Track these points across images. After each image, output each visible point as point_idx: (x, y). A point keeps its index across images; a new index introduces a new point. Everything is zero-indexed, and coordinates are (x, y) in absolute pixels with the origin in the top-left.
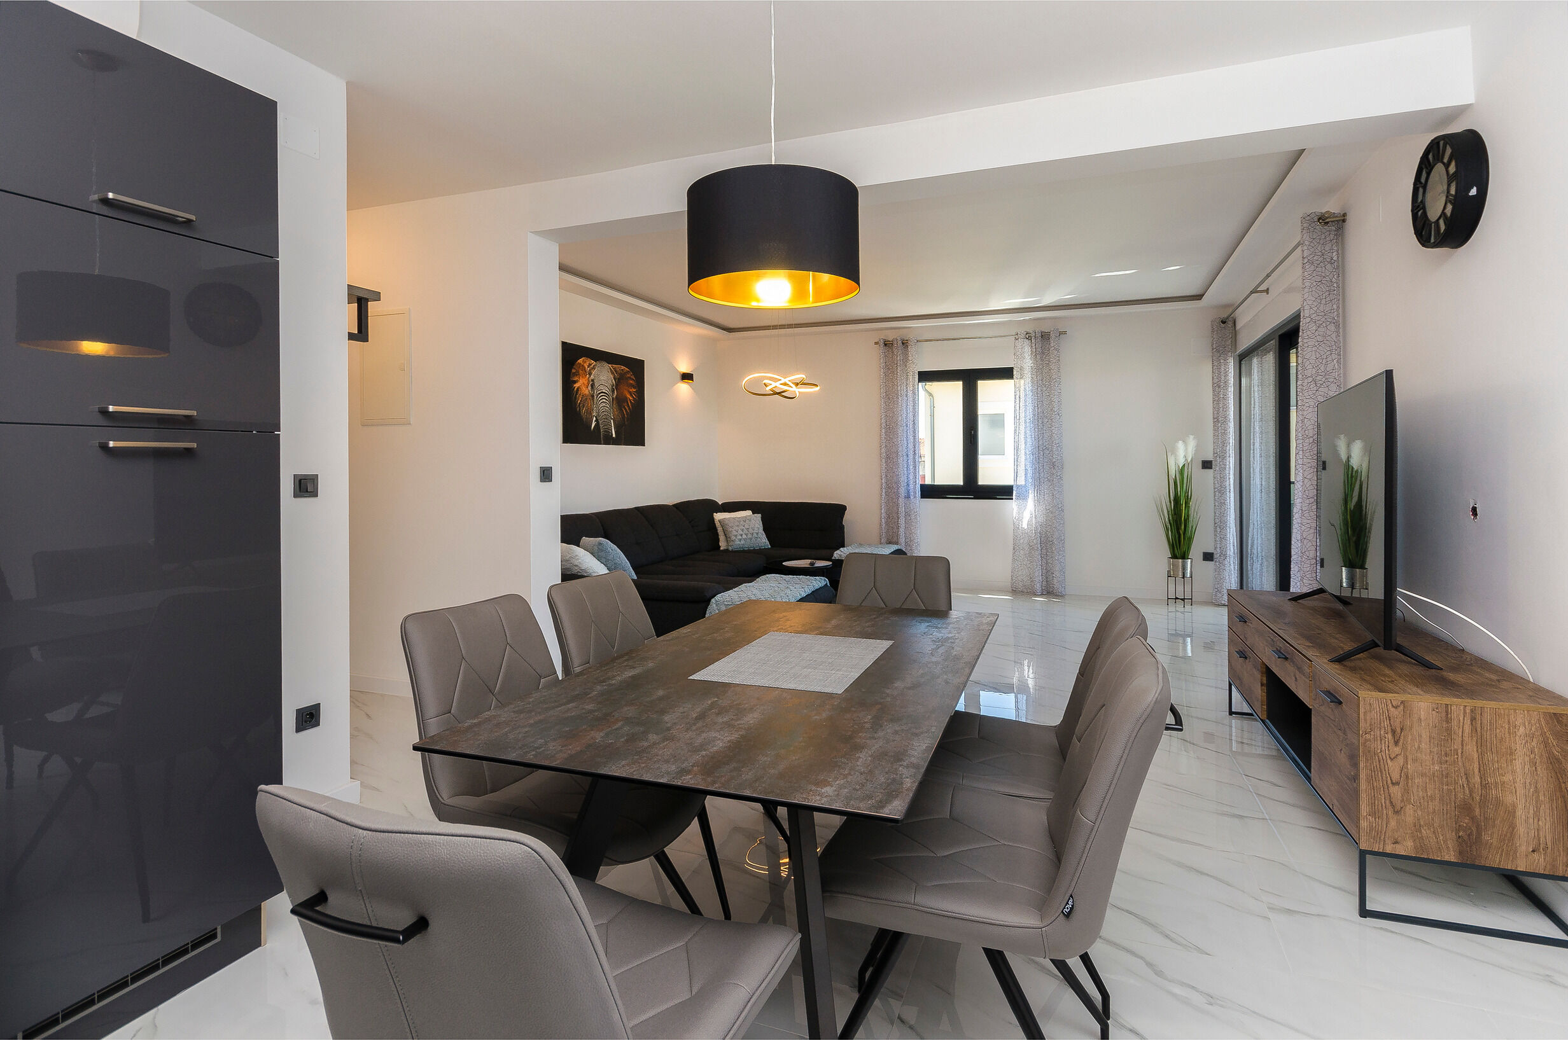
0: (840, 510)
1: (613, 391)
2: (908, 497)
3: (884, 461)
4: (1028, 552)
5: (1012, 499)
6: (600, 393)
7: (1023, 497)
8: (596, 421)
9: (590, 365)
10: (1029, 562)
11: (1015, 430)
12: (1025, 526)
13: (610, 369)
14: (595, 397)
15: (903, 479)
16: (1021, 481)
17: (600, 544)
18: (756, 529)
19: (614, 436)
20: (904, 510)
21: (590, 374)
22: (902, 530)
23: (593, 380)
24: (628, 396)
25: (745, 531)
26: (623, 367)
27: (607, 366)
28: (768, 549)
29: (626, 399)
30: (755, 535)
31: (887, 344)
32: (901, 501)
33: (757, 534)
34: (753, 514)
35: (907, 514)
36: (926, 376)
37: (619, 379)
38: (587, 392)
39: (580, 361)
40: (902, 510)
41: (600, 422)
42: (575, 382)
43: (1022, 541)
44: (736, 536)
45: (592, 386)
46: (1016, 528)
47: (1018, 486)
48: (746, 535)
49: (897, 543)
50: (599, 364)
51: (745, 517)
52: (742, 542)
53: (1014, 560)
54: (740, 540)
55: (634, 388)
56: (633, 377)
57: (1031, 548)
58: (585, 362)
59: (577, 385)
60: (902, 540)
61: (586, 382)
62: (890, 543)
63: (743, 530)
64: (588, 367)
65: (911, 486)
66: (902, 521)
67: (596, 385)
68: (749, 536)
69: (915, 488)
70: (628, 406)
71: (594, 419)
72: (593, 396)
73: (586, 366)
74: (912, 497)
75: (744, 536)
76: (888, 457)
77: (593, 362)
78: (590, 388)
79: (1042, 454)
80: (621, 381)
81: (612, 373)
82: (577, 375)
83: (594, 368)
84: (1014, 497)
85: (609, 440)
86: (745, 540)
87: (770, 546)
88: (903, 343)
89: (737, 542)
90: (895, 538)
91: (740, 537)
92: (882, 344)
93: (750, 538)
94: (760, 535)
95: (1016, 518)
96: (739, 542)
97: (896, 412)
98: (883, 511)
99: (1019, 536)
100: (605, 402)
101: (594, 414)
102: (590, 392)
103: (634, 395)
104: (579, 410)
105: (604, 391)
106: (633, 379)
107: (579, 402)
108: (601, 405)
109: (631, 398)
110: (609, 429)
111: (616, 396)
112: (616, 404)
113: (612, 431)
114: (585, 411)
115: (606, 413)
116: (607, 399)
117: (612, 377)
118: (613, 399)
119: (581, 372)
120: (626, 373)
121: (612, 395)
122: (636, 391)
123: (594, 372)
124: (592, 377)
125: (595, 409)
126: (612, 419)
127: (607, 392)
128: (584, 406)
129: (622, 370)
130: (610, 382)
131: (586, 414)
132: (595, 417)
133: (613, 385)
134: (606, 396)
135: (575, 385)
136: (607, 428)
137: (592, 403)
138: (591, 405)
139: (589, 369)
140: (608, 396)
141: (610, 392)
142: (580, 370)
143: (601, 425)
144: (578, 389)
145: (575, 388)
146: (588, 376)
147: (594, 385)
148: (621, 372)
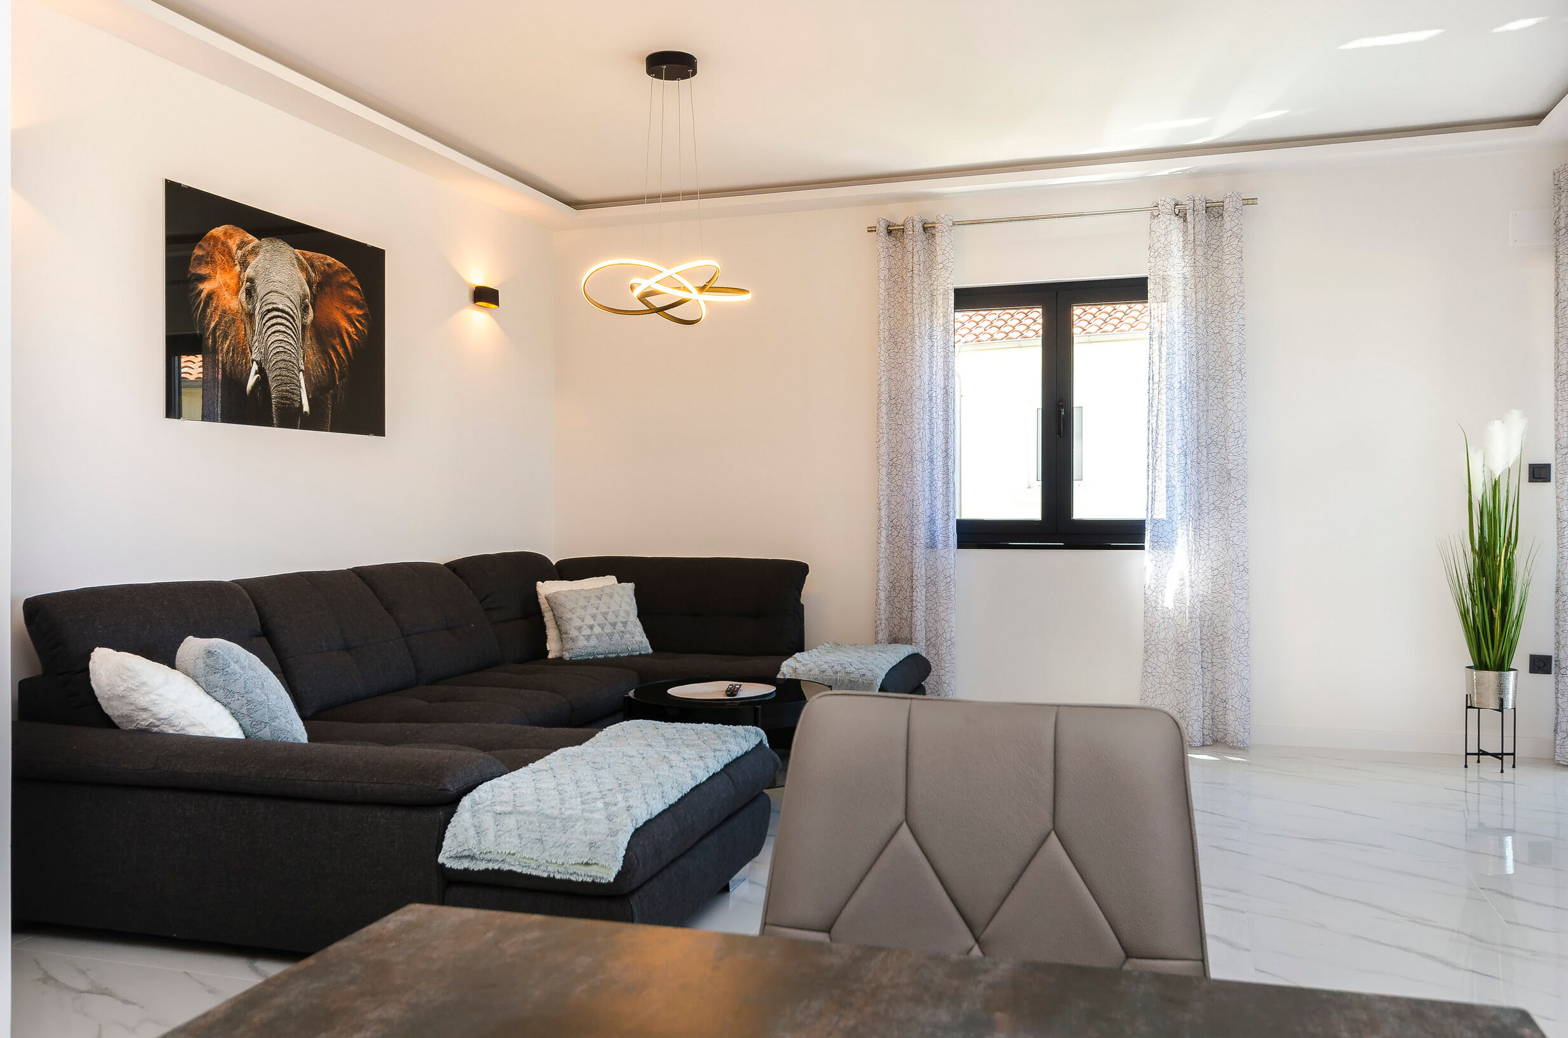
0: (798, 572)
1: (305, 309)
2: (932, 545)
3: (884, 471)
4: (1175, 658)
5: (1142, 548)
6: (269, 311)
7: (1165, 543)
8: (261, 371)
9: (243, 244)
10: (1176, 679)
11: (1151, 405)
12: (1168, 602)
13: (298, 259)
14: (257, 318)
15: (923, 508)
16: (1161, 513)
17: (210, 653)
18: (622, 614)
19: (306, 408)
20: (923, 573)
21: (244, 265)
22: (919, 615)
23: (251, 280)
24: (344, 324)
25: (600, 619)
26: (330, 260)
27: (288, 252)
28: (647, 655)
29: (337, 332)
30: (620, 627)
31: (893, 232)
32: (919, 553)
34: (619, 581)
35: (931, 582)
36: (967, 298)
37: (319, 284)
38: (234, 304)
39: (218, 231)
40: (920, 572)
41: (270, 376)
42: (202, 279)
43: (1162, 635)
44: (579, 629)
45: (250, 293)
46: (1150, 608)
47: (1155, 522)
48: (602, 626)
49: (909, 641)
50: (264, 242)
51: (602, 589)
52: (593, 642)
53: (1146, 674)
54: (588, 638)
55: (360, 307)
56: (355, 283)
57: (1182, 649)
58: (231, 236)
59: (206, 287)
60: (920, 635)
61: (233, 283)
62: (894, 640)
63: (594, 617)
64: (239, 247)
65: (940, 523)
66: (920, 595)
67: (261, 290)
68: (608, 629)
69: (946, 527)
70: (344, 345)
71: (255, 367)
72: (251, 315)
73: (233, 244)
74: (940, 546)
75: (597, 630)
76: (892, 465)
77: (251, 237)
78: (242, 295)
79: (1205, 452)
80: (328, 290)
81: (303, 268)
82: (207, 263)
83: (254, 252)
84: (1147, 544)
85: (290, 418)
86: (598, 637)
87: (650, 651)
88: (925, 229)
89: (582, 643)
90: (905, 633)
91: (587, 632)
92: (882, 230)
93: (611, 635)
94: (630, 627)
95: (1153, 586)
96: (585, 643)
97: (909, 371)
98: (881, 575)
99: (1157, 625)
100: (284, 332)
101: (254, 357)
102: (245, 305)
103: (357, 324)
104: (214, 341)
105: (281, 306)
106: (354, 288)
107: (213, 324)
108: (273, 338)
109: (350, 329)
110: (293, 394)
111: (313, 322)
112: (311, 340)
113: (301, 399)
114: (229, 346)
115: (287, 358)
116: (287, 326)
117: (302, 277)
118: (304, 327)
119: (218, 257)
120: (337, 272)
121: (303, 317)
122: (364, 316)
123: (253, 262)
124: (250, 272)
125: (257, 344)
126: (302, 370)
127: (287, 309)
128: (225, 337)
129: (329, 265)
130: (297, 288)
131: (233, 354)
132: (257, 362)
133: (305, 296)
134: (285, 318)
135: (201, 286)
136: (287, 391)
137: (248, 331)
138: (245, 335)
139: (240, 253)
140: (292, 321)
141: (295, 311)
142: (217, 253)
143: (273, 385)
144: (210, 296)
145: (201, 291)
146: (238, 268)
147: (255, 291)
148: (325, 270)
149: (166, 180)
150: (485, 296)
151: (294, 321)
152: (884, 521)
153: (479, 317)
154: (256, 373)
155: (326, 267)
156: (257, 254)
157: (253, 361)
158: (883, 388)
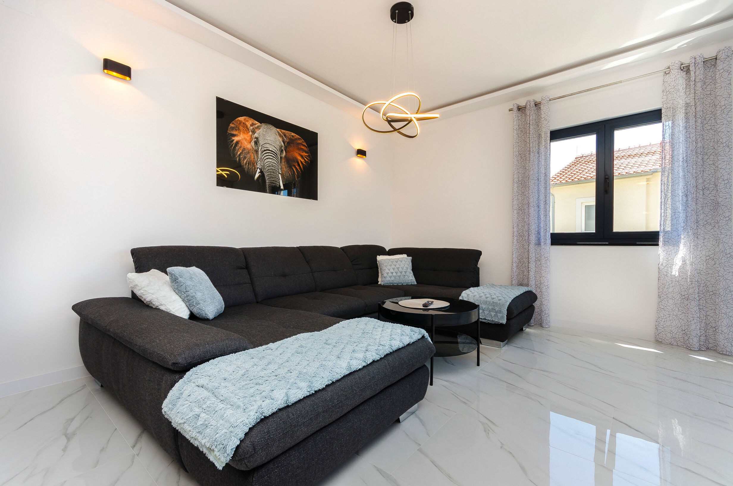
0: (477, 254)
1: (282, 151)
2: (539, 244)
3: (515, 212)
4: (679, 302)
5: (658, 245)
6: (265, 150)
7: (673, 243)
8: (261, 172)
9: (252, 125)
10: (680, 313)
12: (675, 272)
13: (278, 132)
14: (260, 153)
15: (533, 228)
16: (668, 229)
18: (405, 268)
19: (282, 188)
20: (534, 255)
21: (254, 132)
22: (532, 274)
23: (257, 138)
24: (299, 158)
25: (396, 270)
26: (293, 134)
27: (274, 130)
28: (414, 285)
29: (296, 161)
30: (403, 273)
31: (519, 109)
32: (532, 247)
33: (406, 272)
34: (407, 256)
35: (538, 260)
37: (288, 143)
38: (249, 146)
39: (242, 119)
40: (532, 255)
41: (266, 174)
42: (234, 135)
43: (671, 290)
44: (388, 273)
45: (256, 143)
46: (662, 275)
47: (666, 232)
48: (396, 273)
49: (527, 285)
50: (263, 125)
51: (398, 259)
52: (393, 279)
53: (660, 309)
54: (391, 277)
55: (306, 152)
56: (305, 144)
57: (686, 298)
58: (247, 121)
59: (236, 139)
60: (532, 283)
61: (248, 138)
62: (521, 285)
63: (394, 269)
64: (251, 126)
65: (542, 234)
66: (532, 265)
67: (261, 142)
68: (399, 274)
69: (545, 235)
70: (299, 165)
71: (259, 170)
72: (257, 151)
73: (248, 124)
74: (542, 244)
75: (394, 274)
76: (520, 209)
77: (257, 122)
78: (253, 143)
80: (292, 145)
81: (281, 136)
82: (236, 130)
83: (258, 128)
84: (661, 243)
86: (395, 277)
87: (416, 283)
88: (536, 105)
89: (388, 279)
90: (525, 281)
91: (390, 275)
92: (515, 109)
93: (399, 276)
94: (408, 273)
95: (664, 264)
96: (390, 279)
97: (527, 168)
98: (514, 256)
99: (668, 284)
100: (272, 159)
101: (258, 167)
102: (254, 147)
103: (305, 158)
104: (240, 160)
105: (270, 149)
106: (304, 146)
107: (239, 153)
108: (267, 160)
109: (302, 160)
110: (276, 182)
111: (285, 156)
112: (284, 162)
113: (280, 184)
114: (246, 162)
115: (273, 168)
116: (274, 157)
117: (281, 140)
118: (281, 158)
119: (241, 128)
120: (296, 139)
121: (281, 154)
122: (309, 156)
123: (258, 132)
124: (256, 135)
125: (259, 162)
126: (280, 173)
127: (273, 150)
128: (245, 158)
129: (292, 136)
130: (278, 143)
131: (248, 165)
132: (259, 169)
133: (282, 146)
134: (273, 154)
135: (233, 138)
136: (274, 180)
137: (255, 157)
138: (254, 158)
139: (251, 128)
140: (276, 155)
141: (277, 152)
142: (241, 126)
143: (267, 178)
144: (237, 143)
145: (233, 140)
146: (251, 133)
147: (259, 142)
148: (291, 138)
149: (217, 97)
150: (361, 153)
151: (277, 155)
152: (516, 233)
153: (359, 161)
154: (259, 173)
155: (291, 137)
156: (260, 129)
157: (258, 168)
158: (515, 176)
